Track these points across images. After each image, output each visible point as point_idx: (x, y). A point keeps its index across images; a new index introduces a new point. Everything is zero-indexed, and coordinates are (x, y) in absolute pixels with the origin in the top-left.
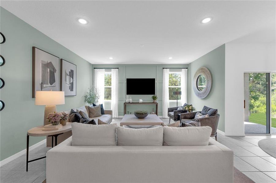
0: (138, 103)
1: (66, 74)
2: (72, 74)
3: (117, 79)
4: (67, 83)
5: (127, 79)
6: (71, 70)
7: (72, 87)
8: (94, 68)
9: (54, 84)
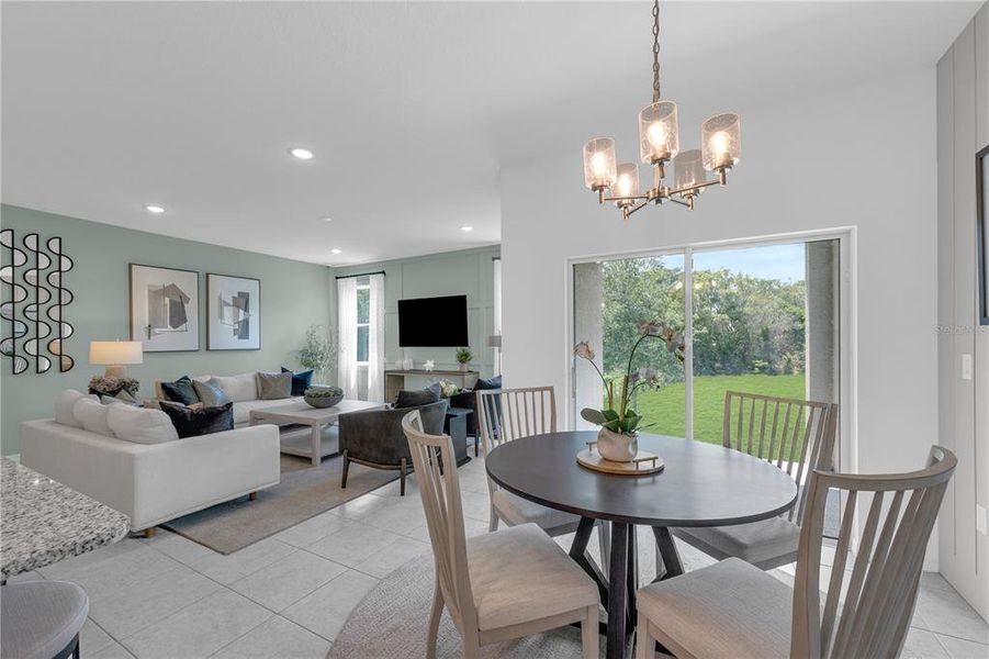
0: (423, 372)
1: (223, 304)
2: (243, 301)
3: (382, 303)
4: (226, 321)
5: (400, 302)
6: (239, 293)
7: (243, 330)
8: (337, 278)
9: (183, 327)
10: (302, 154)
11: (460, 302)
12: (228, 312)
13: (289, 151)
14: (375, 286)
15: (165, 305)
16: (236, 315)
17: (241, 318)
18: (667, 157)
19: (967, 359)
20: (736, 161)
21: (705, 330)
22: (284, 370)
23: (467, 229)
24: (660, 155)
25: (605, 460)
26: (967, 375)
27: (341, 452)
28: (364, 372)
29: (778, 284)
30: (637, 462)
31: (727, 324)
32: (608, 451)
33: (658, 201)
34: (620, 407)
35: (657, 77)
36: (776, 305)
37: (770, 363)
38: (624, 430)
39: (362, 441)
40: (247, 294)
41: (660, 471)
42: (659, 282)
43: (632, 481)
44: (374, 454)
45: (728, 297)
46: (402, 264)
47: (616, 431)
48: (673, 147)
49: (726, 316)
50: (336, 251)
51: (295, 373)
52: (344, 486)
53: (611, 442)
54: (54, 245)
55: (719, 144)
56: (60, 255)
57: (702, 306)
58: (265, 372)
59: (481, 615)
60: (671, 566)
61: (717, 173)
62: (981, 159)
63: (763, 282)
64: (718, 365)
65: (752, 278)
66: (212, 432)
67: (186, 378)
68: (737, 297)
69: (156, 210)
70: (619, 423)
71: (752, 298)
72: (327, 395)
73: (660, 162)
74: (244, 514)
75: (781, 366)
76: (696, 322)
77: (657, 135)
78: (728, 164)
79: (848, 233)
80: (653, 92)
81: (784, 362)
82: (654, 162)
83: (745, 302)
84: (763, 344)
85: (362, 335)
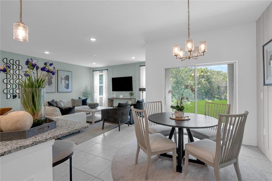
0: (119, 99)
1: (62, 79)
2: (67, 78)
3: (107, 79)
4: (63, 84)
5: (112, 78)
6: (66, 76)
7: (67, 86)
8: (93, 71)
9: (51, 85)
10: (93, 40)
11: (130, 78)
12: (63, 81)
13: (90, 39)
14: (105, 73)
15: (46, 79)
16: (65, 82)
17: (67, 83)
18: (191, 51)
19: (262, 93)
20: (206, 51)
21: (200, 86)
22: (79, 98)
23: (133, 58)
24: (190, 50)
25: (176, 117)
26: (262, 98)
27: (102, 120)
28: (101, 99)
29: (222, 72)
30: (184, 117)
31: (207, 84)
32: (177, 115)
33: (189, 59)
34: (180, 105)
35: (189, 31)
36: (222, 79)
37: (220, 96)
38: (181, 111)
39: (108, 117)
40: (69, 76)
41: (189, 119)
42: (186, 72)
43: (183, 121)
44: (112, 120)
45: (207, 76)
46: (113, 67)
47: (179, 111)
48: (192, 48)
49: (207, 82)
50: (94, 64)
51: (83, 99)
52: (103, 129)
53: (178, 113)
54: (17, 62)
55: (203, 47)
56: (19, 65)
57: (199, 79)
58: (74, 98)
59: (152, 149)
60: (191, 140)
61: (202, 53)
62: (264, 47)
63: (218, 72)
64: (204, 97)
65: (214, 70)
66: (70, 114)
67: (53, 100)
68: (210, 76)
69: (47, 53)
70: (180, 109)
71: (215, 76)
72: (95, 105)
73: (190, 51)
74: (79, 135)
75: (223, 97)
76: (198, 84)
77: (189, 46)
78: (204, 51)
79: (236, 62)
80: (188, 34)
81: (224, 96)
82: (189, 51)
83: (212, 78)
84: (218, 90)
85: (101, 88)
